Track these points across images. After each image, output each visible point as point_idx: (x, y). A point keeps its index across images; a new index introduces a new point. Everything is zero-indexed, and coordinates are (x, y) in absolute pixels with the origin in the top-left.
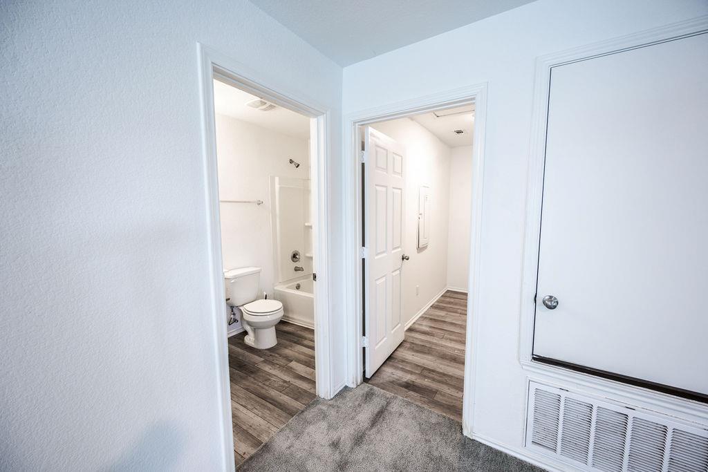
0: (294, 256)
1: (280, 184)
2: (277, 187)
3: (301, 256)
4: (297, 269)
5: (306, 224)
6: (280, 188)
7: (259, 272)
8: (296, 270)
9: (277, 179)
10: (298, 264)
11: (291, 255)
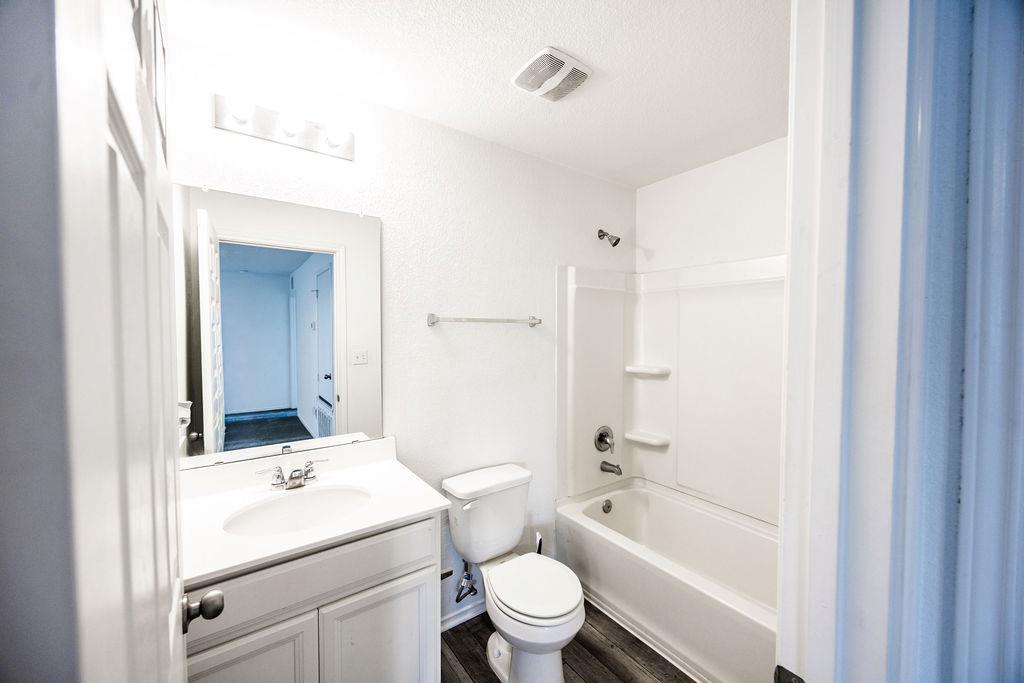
0: (602, 439)
1: (576, 282)
2: (572, 287)
3: (616, 439)
4: (606, 468)
5: (629, 369)
6: (579, 291)
7: (526, 483)
8: (603, 469)
9: (571, 271)
10: (607, 456)
11: (593, 435)
